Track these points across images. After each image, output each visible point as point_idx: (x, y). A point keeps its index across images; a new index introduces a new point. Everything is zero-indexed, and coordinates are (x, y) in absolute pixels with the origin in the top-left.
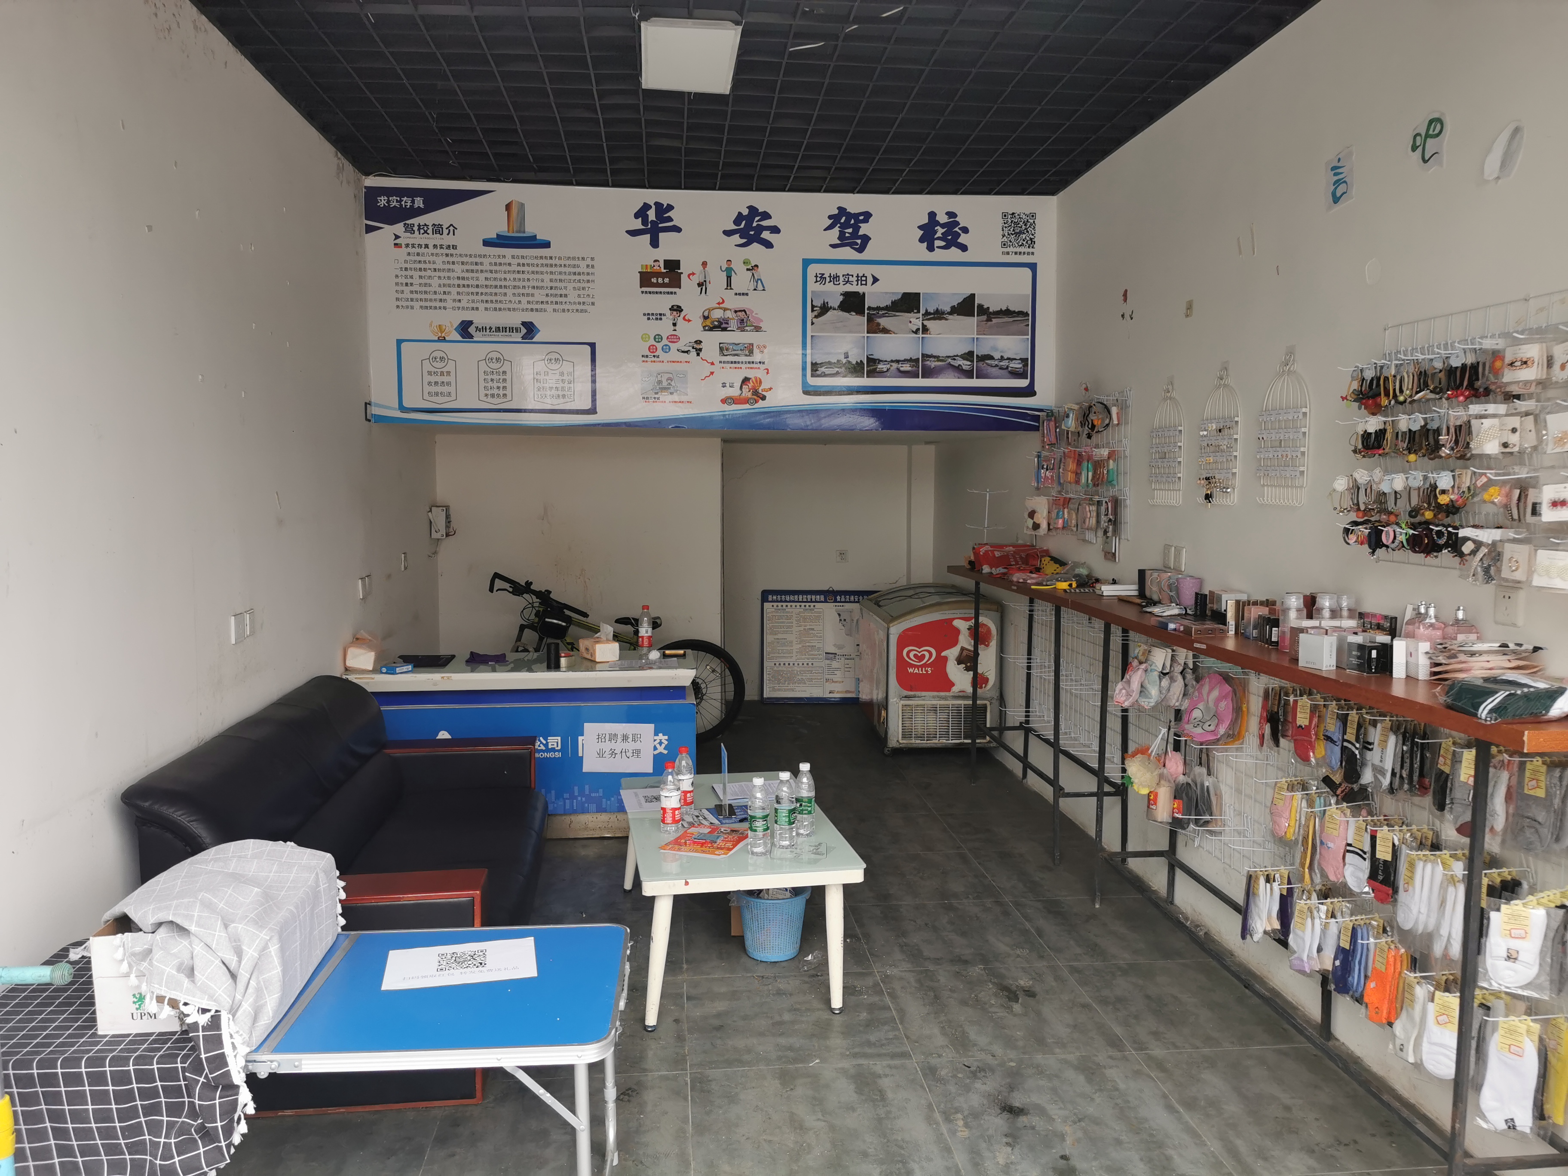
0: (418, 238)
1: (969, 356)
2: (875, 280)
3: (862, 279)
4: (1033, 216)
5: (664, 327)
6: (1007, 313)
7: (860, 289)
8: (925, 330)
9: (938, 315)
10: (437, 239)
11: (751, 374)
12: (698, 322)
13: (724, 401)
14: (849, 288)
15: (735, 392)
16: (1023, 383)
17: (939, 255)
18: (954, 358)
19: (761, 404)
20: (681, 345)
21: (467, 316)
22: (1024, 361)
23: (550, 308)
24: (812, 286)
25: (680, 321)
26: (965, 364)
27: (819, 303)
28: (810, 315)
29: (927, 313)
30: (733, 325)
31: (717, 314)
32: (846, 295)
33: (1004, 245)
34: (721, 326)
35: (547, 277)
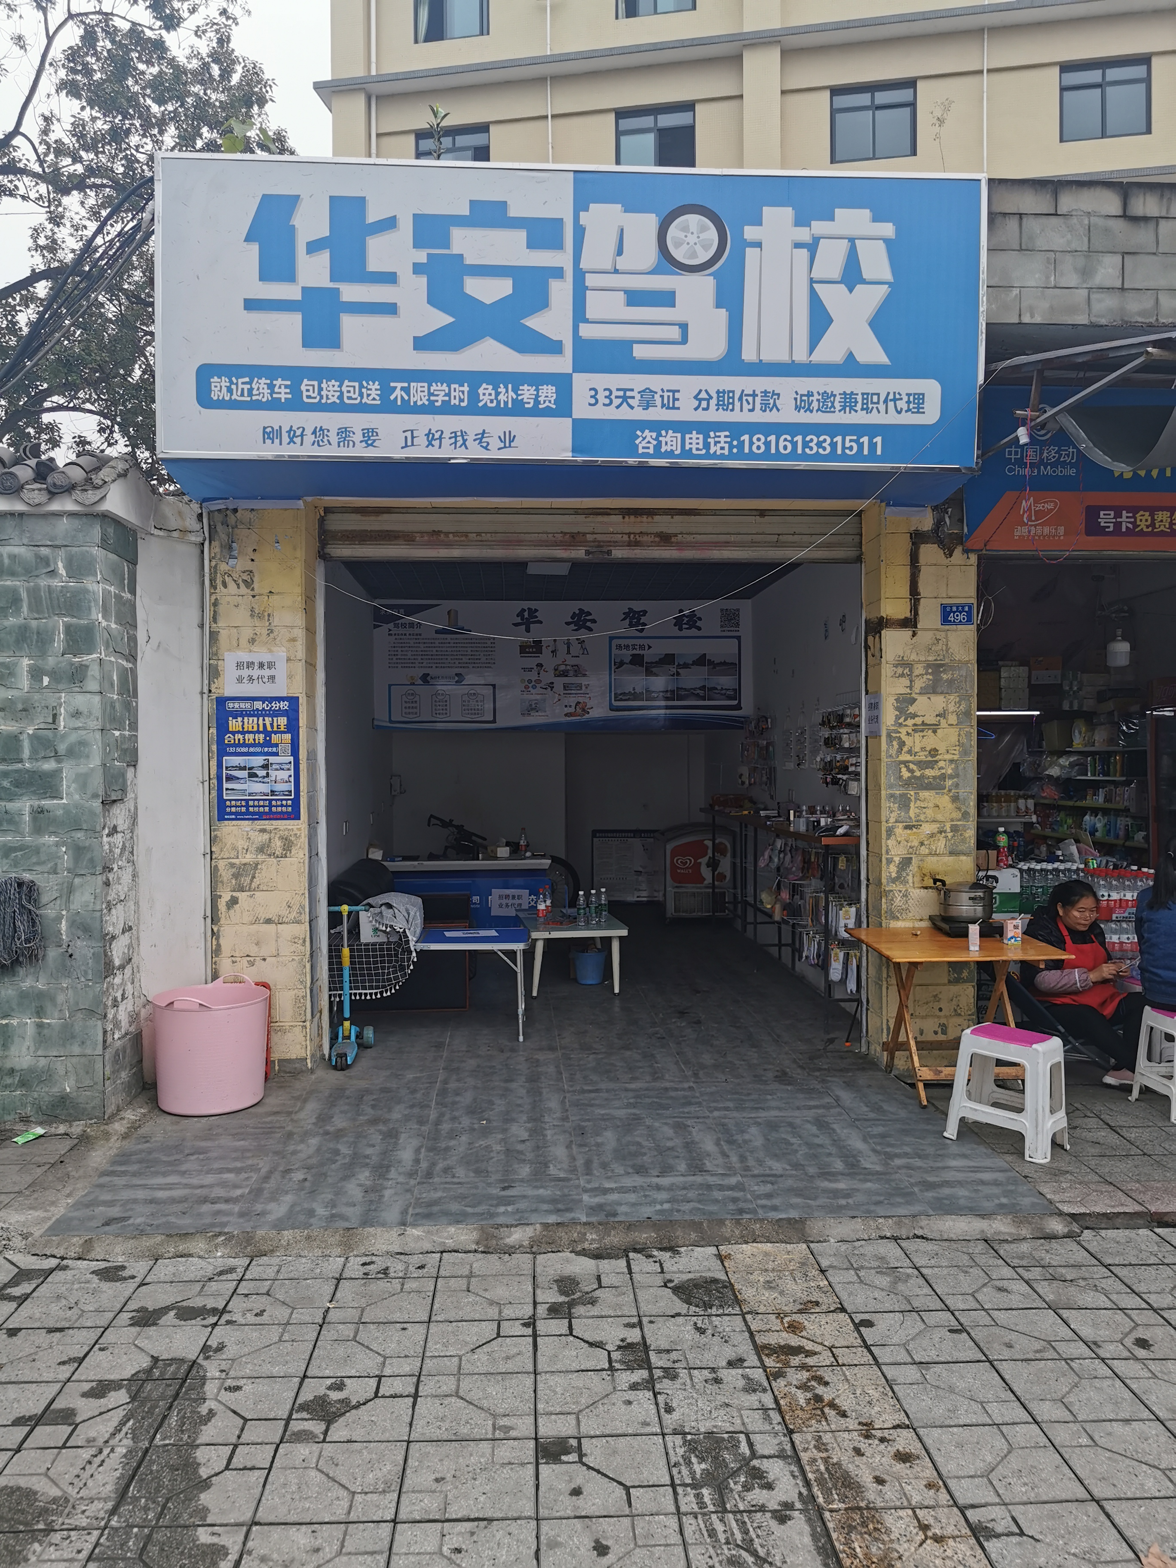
0: (401, 631)
1: (703, 688)
2: (650, 647)
3: (642, 647)
4: (738, 610)
5: (533, 676)
6: (724, 663)
7: (641, 652)
8: (678, 674)
9: (686, 666)
10: (411, 631)
11: (581, 700)
12: (552, 673)
13: (566, 715)
14: (635, 652)
15: (572, 710)
16: (735, 702)
17: (685, 633)
18: (694, 689)
19: (587, 716)
20: (542, 685)
21: (427, 671)
22: (735, 690)
23: (471, 666)
24: (615, 651)
25: (542, 672)
26: (701, 693)
27: (618, 660)
28: (613, 667)
29: (679, 665)
30: (571, 673)
31: (562, 668)
32: (633, 655)
33: (722, 626)
34: (564, 674)
35: (469, 649)
